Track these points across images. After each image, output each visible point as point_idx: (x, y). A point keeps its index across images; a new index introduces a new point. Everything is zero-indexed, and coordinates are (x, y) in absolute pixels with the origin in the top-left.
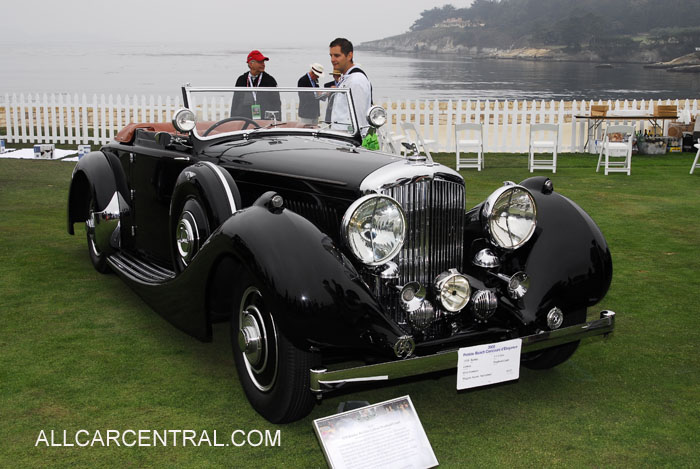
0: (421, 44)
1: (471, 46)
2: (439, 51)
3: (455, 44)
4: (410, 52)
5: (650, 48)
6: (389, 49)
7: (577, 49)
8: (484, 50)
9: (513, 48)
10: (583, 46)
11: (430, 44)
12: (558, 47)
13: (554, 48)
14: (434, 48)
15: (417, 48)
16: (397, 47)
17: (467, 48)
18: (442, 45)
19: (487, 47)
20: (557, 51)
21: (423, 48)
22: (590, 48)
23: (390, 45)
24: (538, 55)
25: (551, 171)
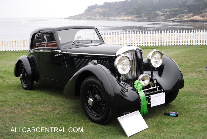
0: (89, 16)
1: (105, 16)
2: (95, 18)
3: (100, 16)
4: (86, 19)
5: (162, 15)
6: (79, 18)
7: (141, 17)
8: (109, 17)
9: (118, 17)
10: (142, 15)
11: (92, 16)
14: (93, 17)
15: (88, 18)
16: (81, 17)
17: (104, 17)
18: (96, 17)
19: (110, 17)
20: (134, 17)
21: (90, 18)
22: (144, 16)
23: (78, 17)
24: (129, 19)
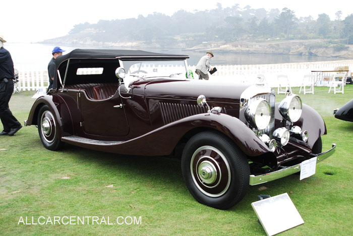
0: (75, 41)
1: (99, 41)
2: (84, 44)
3: (91, 41)
4: (69, 44)
5: (182, 42)
6: (59, 43)
8: (105, 43)
9: (119, 43)
10: (153, 41)
11: (79, 41)
12: (142, 42)
13: (140, 42)
14: (81, 42)
15: (73, 43)
17: (97, 42)
18: (85, 41)
19: (107, 42)
20: (142, 44)
21: (76, 43)
23: (59, 41)
24: (133, 45)
25: (311, 94)
